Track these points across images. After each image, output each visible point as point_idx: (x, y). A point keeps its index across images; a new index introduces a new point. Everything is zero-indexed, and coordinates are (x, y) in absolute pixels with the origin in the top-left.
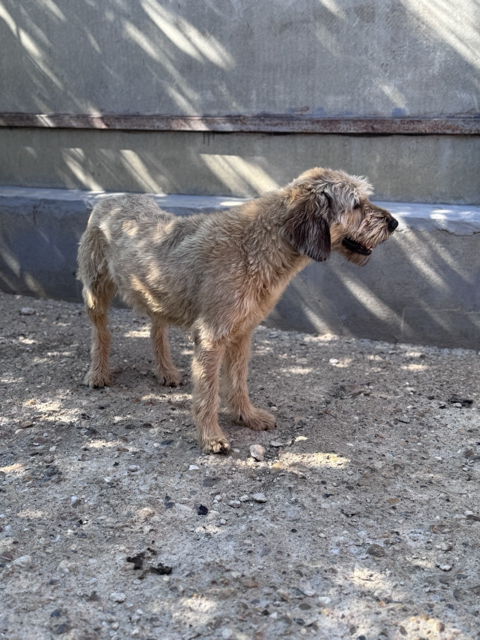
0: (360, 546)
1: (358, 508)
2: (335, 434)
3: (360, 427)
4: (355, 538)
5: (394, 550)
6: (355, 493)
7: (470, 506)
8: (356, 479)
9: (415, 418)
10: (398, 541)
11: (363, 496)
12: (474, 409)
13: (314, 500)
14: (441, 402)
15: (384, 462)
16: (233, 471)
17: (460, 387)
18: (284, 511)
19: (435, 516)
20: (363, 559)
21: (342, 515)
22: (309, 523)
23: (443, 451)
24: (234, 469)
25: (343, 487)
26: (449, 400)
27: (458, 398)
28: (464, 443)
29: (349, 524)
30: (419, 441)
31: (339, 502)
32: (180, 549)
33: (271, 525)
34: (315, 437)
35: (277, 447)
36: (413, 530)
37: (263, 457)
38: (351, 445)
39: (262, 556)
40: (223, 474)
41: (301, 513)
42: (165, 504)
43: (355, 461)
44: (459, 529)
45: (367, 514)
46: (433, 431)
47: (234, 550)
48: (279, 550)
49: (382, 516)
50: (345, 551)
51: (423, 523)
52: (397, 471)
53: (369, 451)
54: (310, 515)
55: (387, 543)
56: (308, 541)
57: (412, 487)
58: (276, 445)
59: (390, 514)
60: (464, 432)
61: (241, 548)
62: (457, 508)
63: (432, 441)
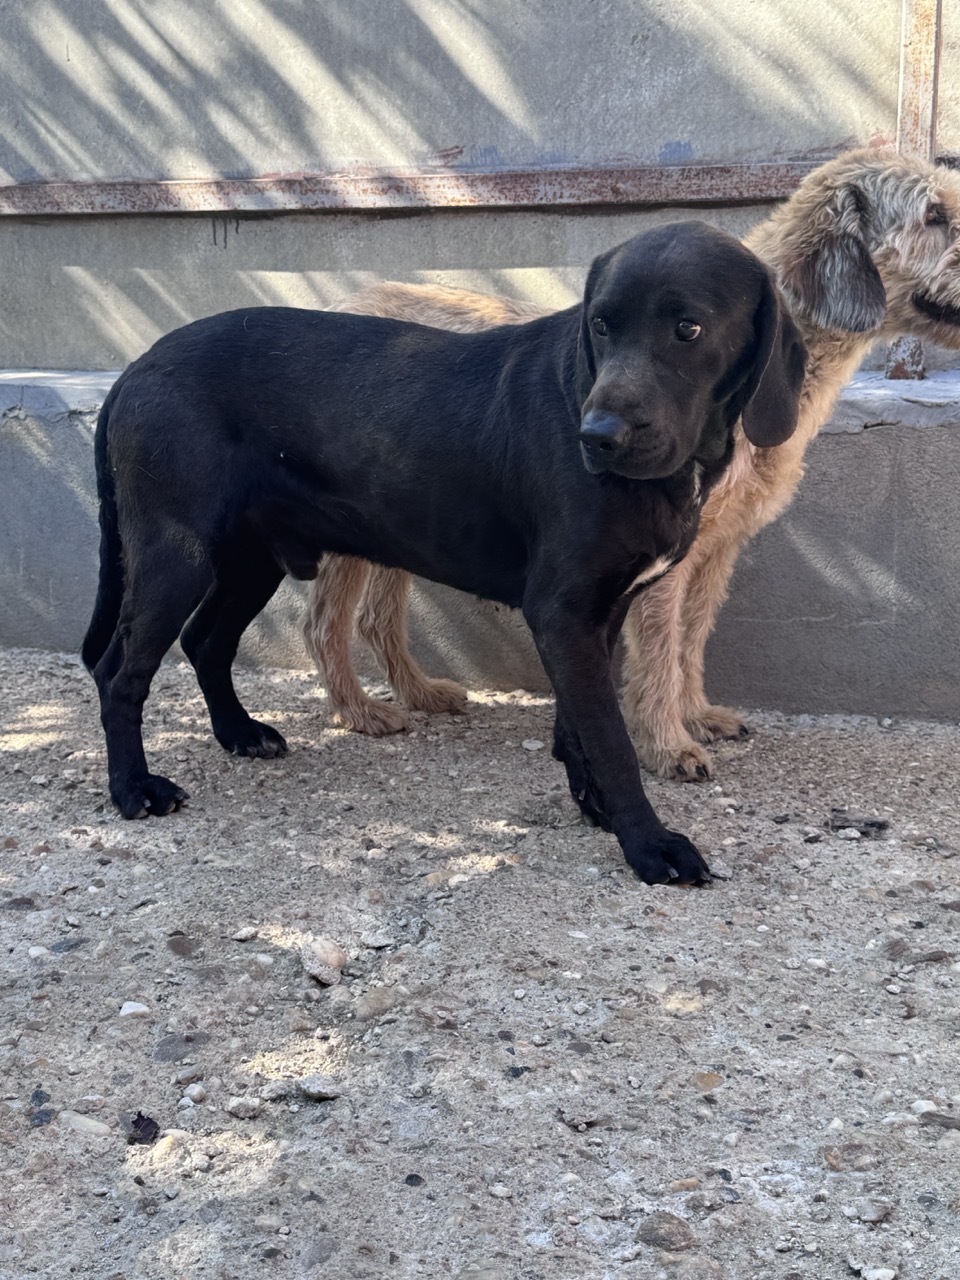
0: (614, 1218)
1: (606, 1105)
2: (537, 910)
3: (604, 891)
4: (599, 1195)
5: (718, 1226)
6: (595, 1062)
7: (923, 1089)
8: (596, 1023)
9: (746, 866)
10: (728, 1197)
11: (618, 1067)
12: (893, 842)
13: (479, 1086)
14: (807, 829)
15: (673, 976)
16: (250, 1014)
17: (849, 795)
18: (388, 1123)
19: (829, 1120)
20: (625, 1260)
21: (561, 1128)
22: (460, 1155)
23: (826, 944)
24: (253, 1009)
25: (560, 1045)
26: (826, 824)
27: (850, 817)
28: (878, 923)
29: (581, 1153)
30: (761, 922)
31: (548, 1090)
32: (54, 1253)
33: (347, 1165)
34: (483, 919)
35: (379, 949)
36: (768, 1164)
37: (337, 974)
38: (579, 935)
39: (311, 1264)
40: (218, 1025)
41: (437, 1126)
42: (29, 1114)
43: (593, 976)
44: (903, 1155)
45: (633, 1122)
46: (795, 898)
47: (224, 1249)
48: (363, 1242)
49: (677, 1124)
50: (570, 1238)
51: (799, 1142)
52: (709, 999)
53: (632, 950)
54: (466, 1130)
55: (695, 1206)
56: (456, 1211)
57: (753, 1040)
58: (377, 944)
59: (700, 1118)
60: (875, 896)
61: (245, 1241)
62: (888, 1093)
63: (795, 921)
